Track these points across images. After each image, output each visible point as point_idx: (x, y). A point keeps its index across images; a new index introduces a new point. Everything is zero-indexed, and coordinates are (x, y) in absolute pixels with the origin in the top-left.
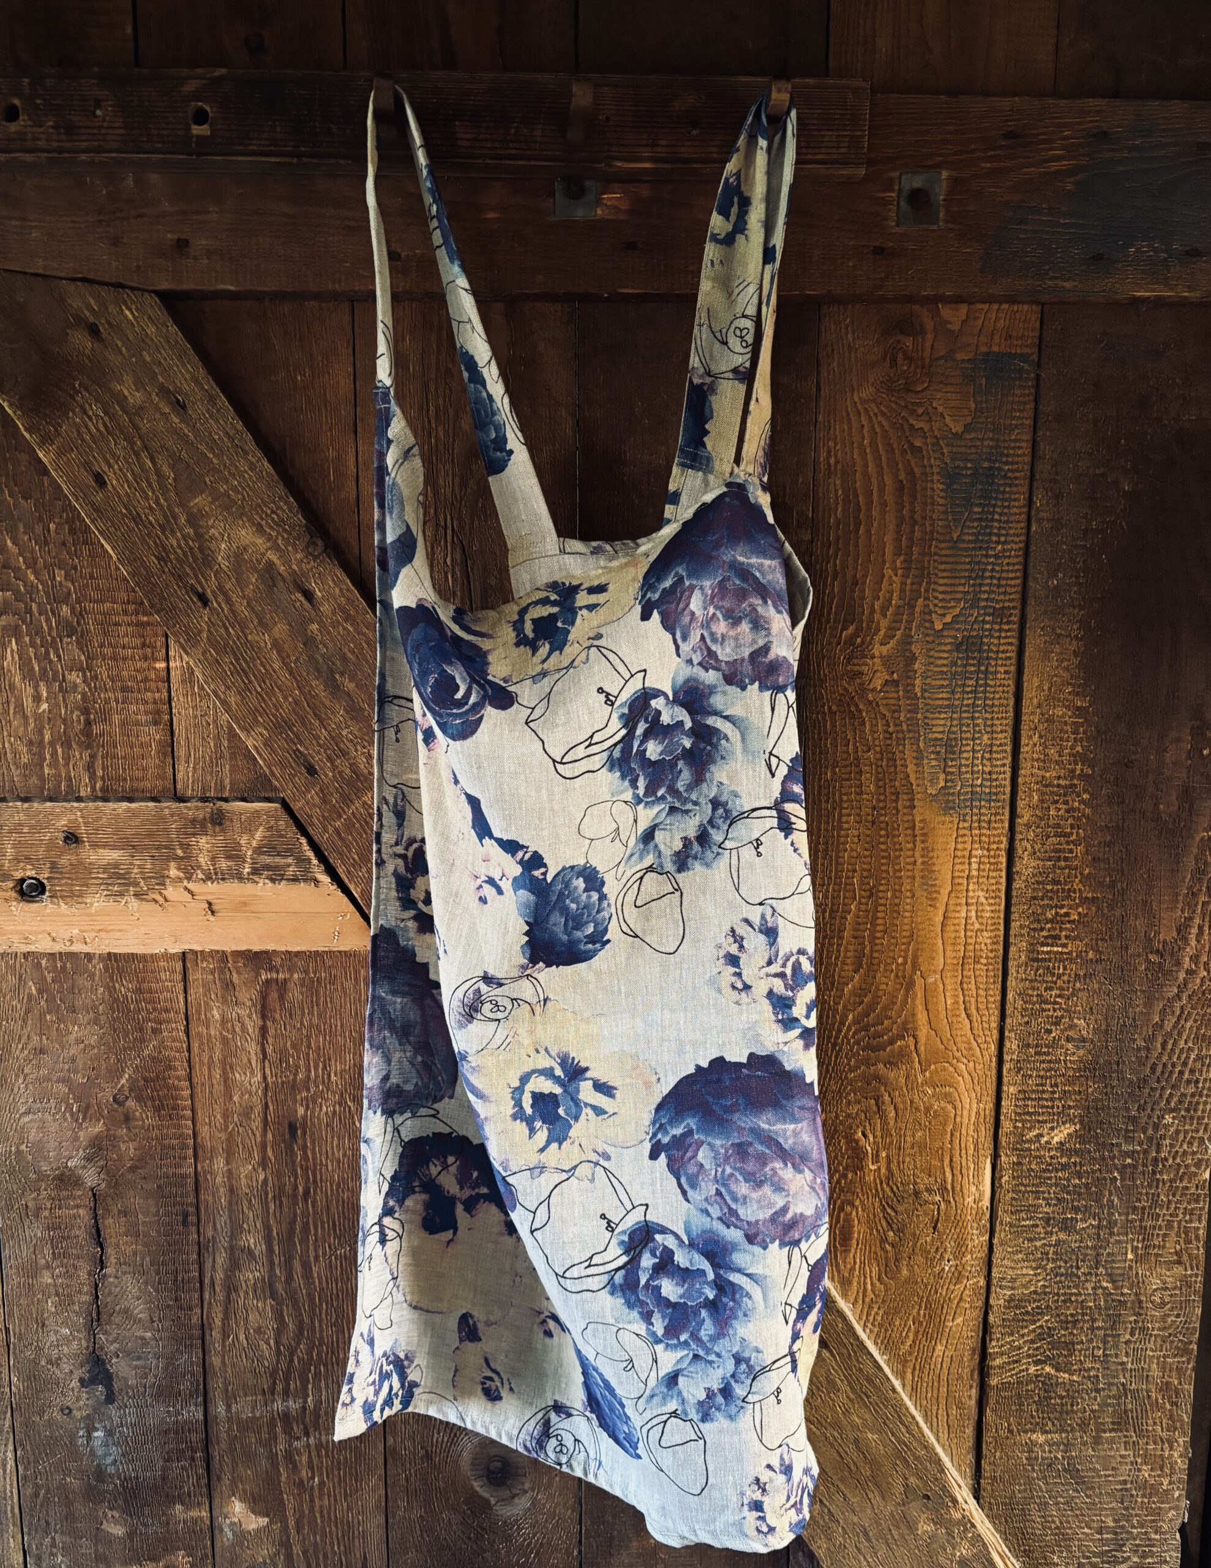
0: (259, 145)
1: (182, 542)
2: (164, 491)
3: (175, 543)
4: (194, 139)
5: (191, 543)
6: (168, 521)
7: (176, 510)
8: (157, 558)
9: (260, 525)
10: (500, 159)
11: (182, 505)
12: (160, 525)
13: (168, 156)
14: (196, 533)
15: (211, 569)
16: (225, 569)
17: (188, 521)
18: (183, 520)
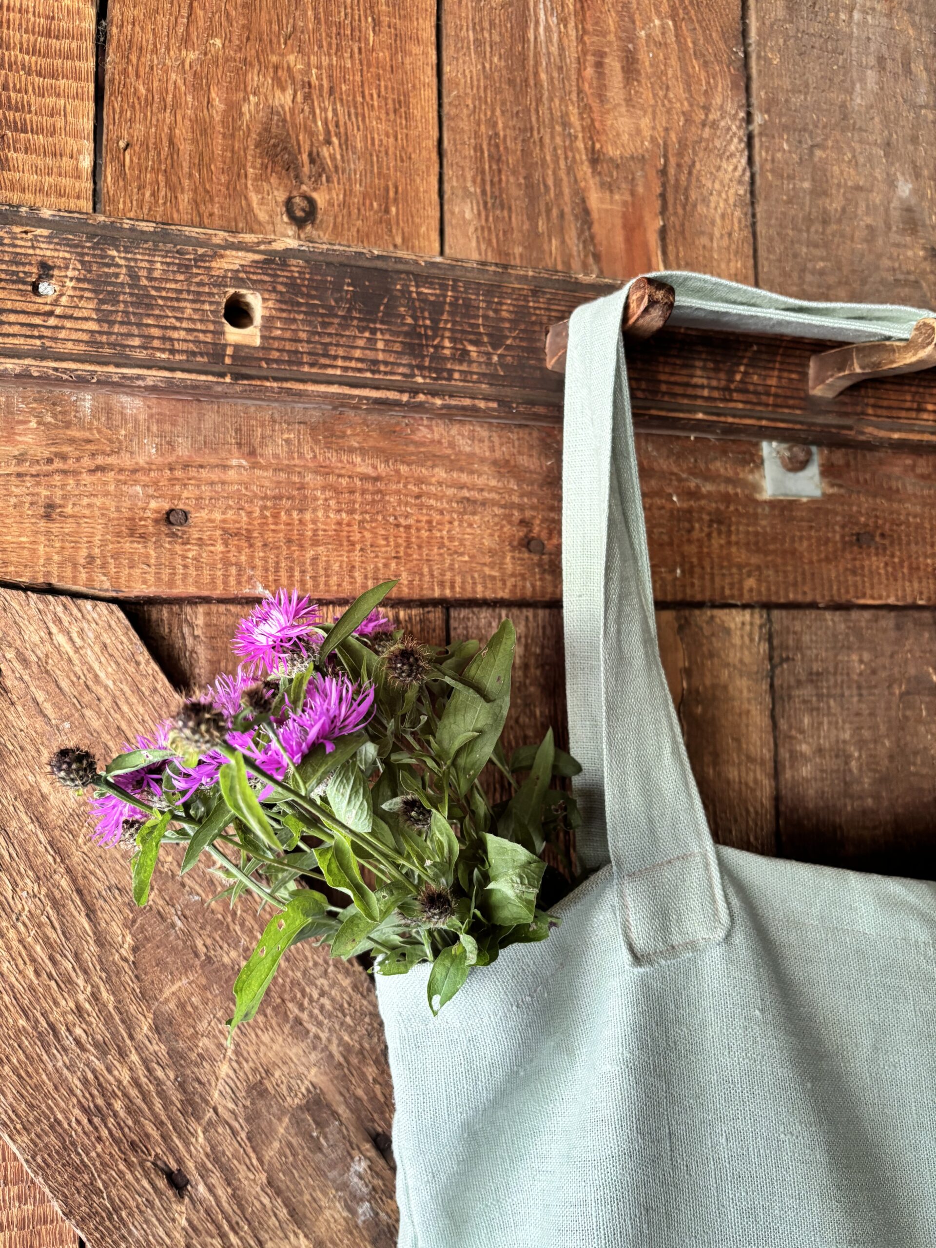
0: (345, 369)
1: (141, 1072)
2: (111, 975)
3: (125, 1077)
4: (229, 351)
5: (159, 1073)
6: (115, 1035)
7: (133, 1008)
8: (85, 1110)
9: (298, 1021)
10: (718, 415)
11: (145, 997)
12: (96, 1045)
13: (179, 375)
14: (173, 1053)
15: (198, 1119)
16: (226, 1115)
17: (157, 1029)
18: (144, 1027)
